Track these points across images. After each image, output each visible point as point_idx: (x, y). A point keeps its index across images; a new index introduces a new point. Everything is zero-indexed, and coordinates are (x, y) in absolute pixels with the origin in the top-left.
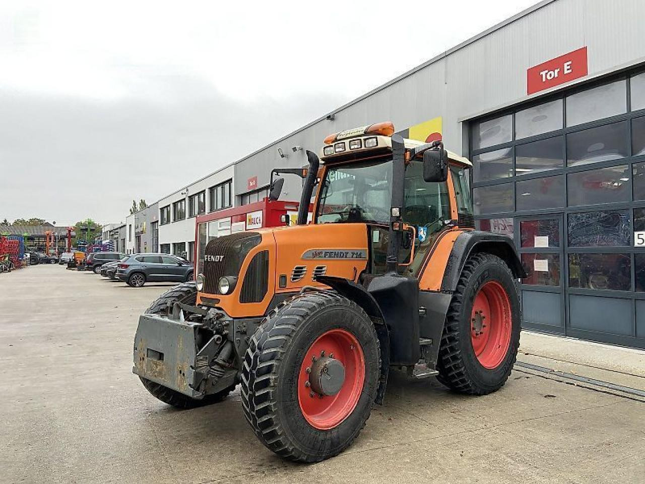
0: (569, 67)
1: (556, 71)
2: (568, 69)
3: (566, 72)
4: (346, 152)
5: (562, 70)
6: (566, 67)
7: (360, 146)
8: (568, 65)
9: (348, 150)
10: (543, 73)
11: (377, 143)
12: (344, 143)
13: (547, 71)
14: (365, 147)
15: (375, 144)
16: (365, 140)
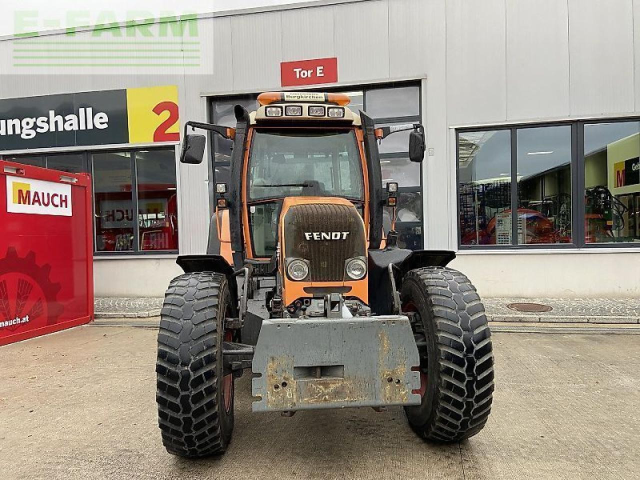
0: (321, 71)
1: (310, 72)
2: (320, 73)
3: (318, 75)
4: (302, 118)
5: (315, 72)
6: (318, 71)
7: (323, 114)
8: (320, 70)
9: (305, 115)
10: (297, 70)
11: (344, 114)
12: (301, 107)
13: (301, 70)
14: (328, 116)
15: (342, 116)
16: (329, 108)
